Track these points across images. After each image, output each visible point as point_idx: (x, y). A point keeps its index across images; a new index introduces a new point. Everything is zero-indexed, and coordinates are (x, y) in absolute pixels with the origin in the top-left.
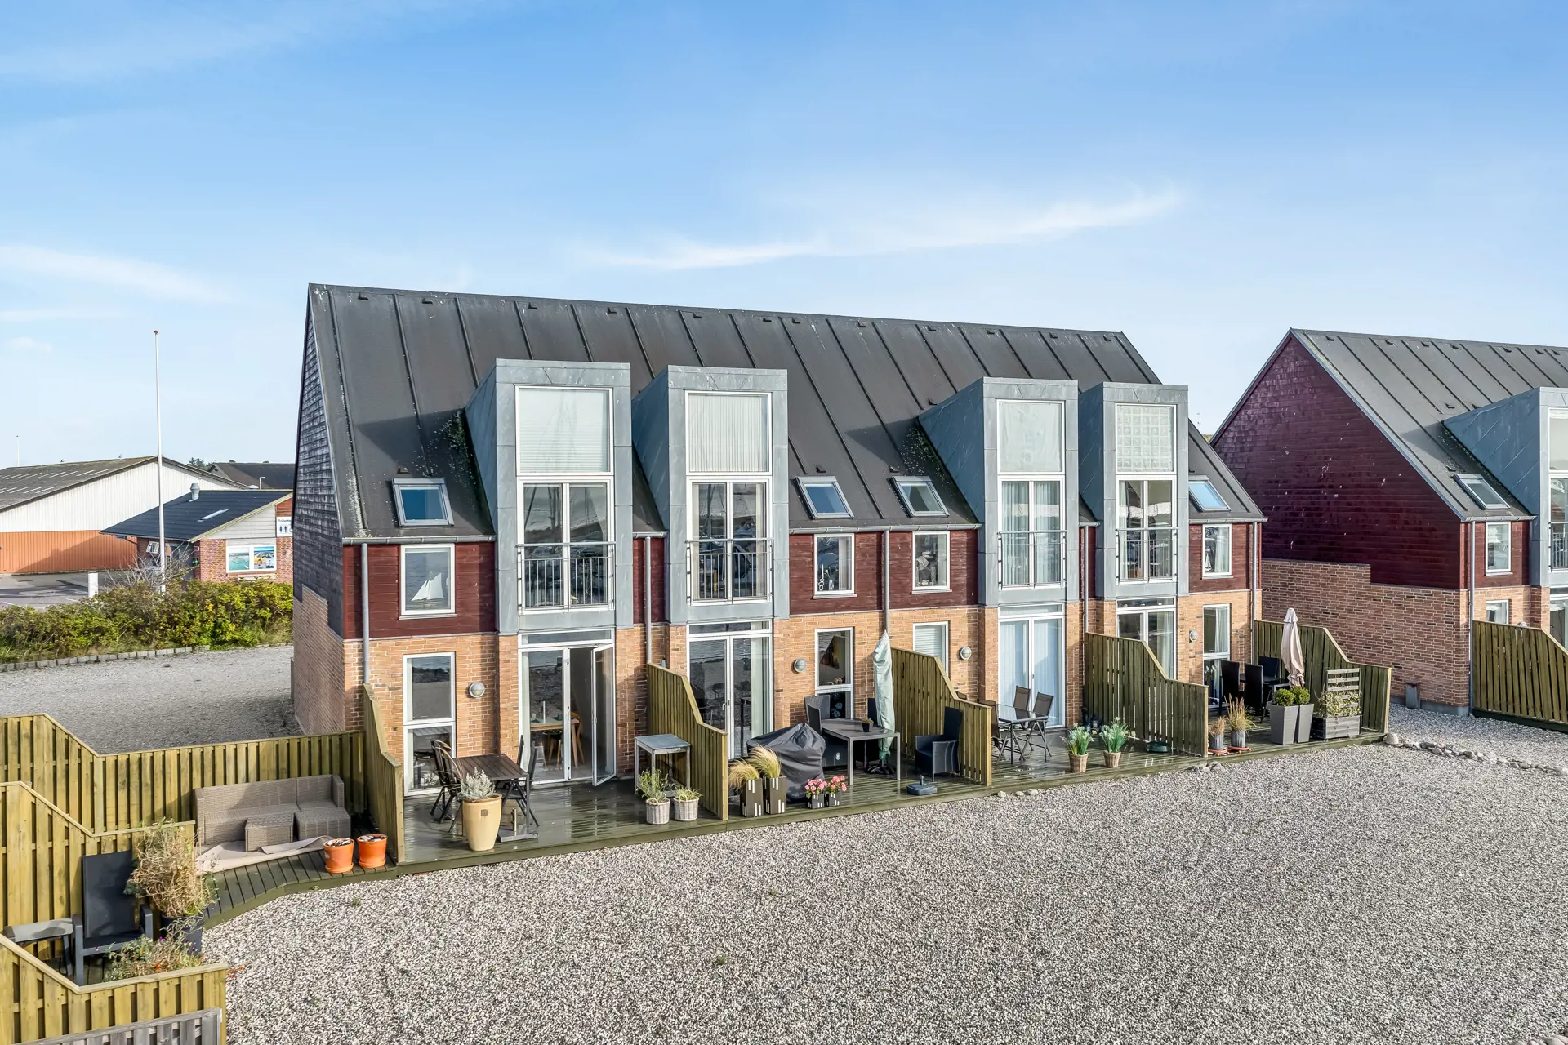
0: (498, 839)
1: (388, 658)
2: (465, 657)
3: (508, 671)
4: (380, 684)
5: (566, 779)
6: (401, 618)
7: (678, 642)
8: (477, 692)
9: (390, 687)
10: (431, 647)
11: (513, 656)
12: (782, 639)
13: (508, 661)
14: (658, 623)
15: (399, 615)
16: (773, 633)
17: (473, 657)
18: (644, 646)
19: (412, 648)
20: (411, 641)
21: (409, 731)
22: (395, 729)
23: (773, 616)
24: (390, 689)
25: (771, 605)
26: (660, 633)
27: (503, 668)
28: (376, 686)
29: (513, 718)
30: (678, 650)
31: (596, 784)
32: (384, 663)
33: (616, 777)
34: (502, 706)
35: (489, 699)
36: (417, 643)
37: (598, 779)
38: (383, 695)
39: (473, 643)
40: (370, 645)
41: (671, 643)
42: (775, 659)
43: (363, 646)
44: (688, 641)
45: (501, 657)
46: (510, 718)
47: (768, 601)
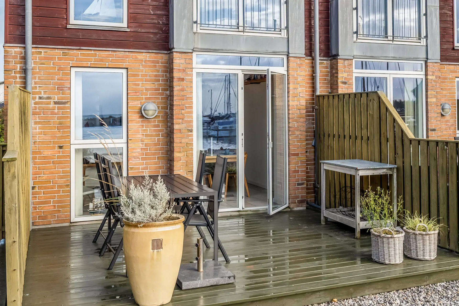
0: (178, 285)
1: (54, 68)
2: (138, 75)
3: (183, 90)
4: (45, 96)
5: (240, 208)
6: (69, 27)
7: (345, 75)
8: (150, 113)
9: (56, 100)
10: (102, 60)
11: (187, 75)
12: (435, 81)
13: (183, 80)
14: (324, 58)
15: (67, 23)
16: (426, 75)
17: (146, 76)
18: (313, 78)
19: (80, 60)
20: (79, 52)
21: (77, 151)
22: (61, 147)
23: (427, 59)
24: (55, 103)
25: (424, 48)
26: (327, 68)
27: (176, 88)
28: (40, 98)
29: (187, 140)
30: (345, 83)
31: (272, 213)
32: (50, 74)
33: (288, 207)
34: (176, 127)
35: (162, 121)
36: (88, 55)
37: (273, 209)
38: (48, 109)
39: (145, 61)
40: (33, 53)
41: (340, 75)
42: (429, 100)
43: (25, 52)
44: (355, 75)
45: (176, 75)
46: (183, 141)
47: (422, 44)
